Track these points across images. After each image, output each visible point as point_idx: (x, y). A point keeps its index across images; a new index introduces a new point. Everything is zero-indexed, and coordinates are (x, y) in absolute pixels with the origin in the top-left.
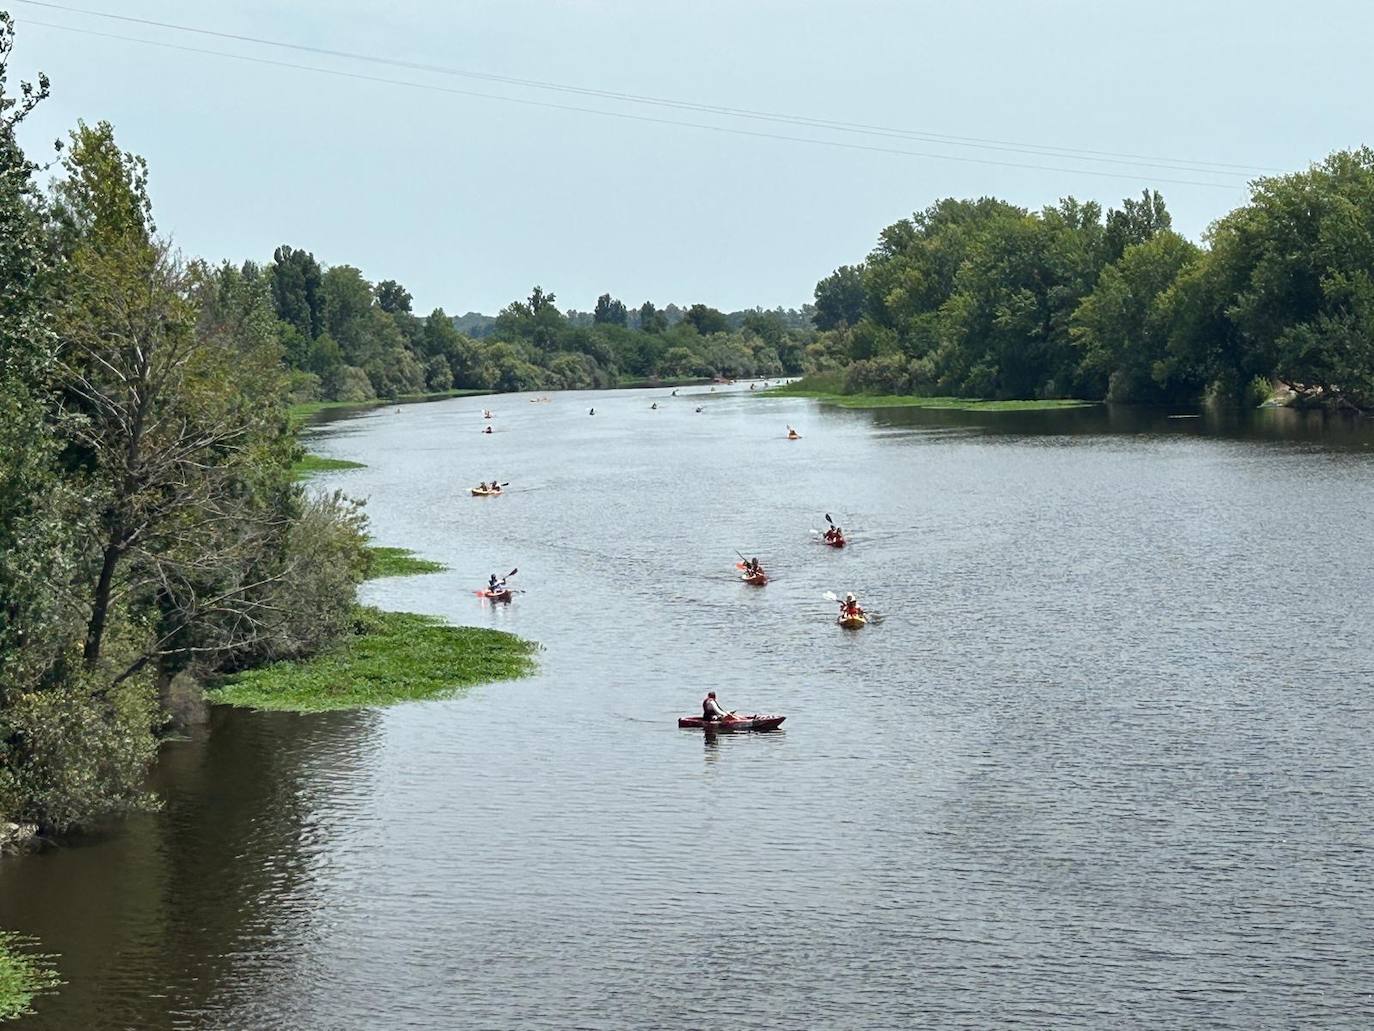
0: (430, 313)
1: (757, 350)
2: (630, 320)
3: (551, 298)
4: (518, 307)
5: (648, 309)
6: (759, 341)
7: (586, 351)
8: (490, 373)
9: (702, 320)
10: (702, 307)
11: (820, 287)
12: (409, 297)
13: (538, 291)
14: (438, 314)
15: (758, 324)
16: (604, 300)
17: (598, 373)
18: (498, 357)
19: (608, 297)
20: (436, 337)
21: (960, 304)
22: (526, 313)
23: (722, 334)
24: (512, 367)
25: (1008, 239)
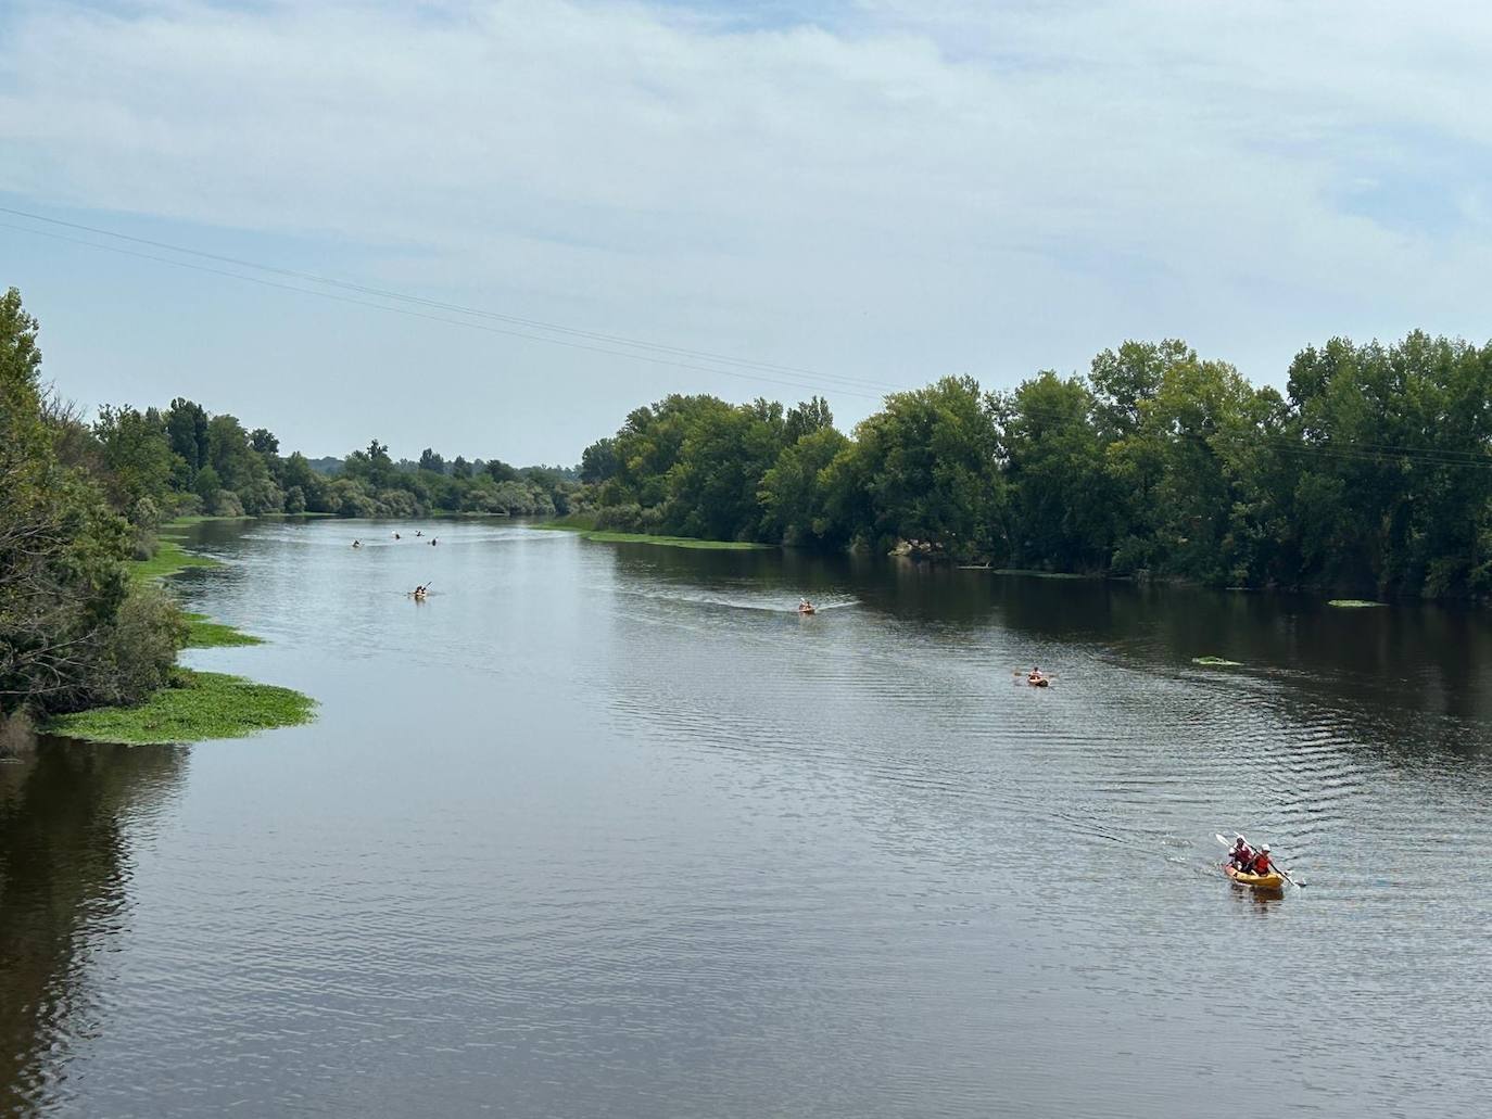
0: (291, 455)
1: (536, 495)
2: (445, 468)
3: (385, 449)
4: (358, 454)
5: (460, 461)
6: (538, 489)
7: (408, 489)
8: (336, 501)
9: (497, 471)
10: (497, 462)
11: (587, 452)
12: (276, 442)
13: (375, 443)
14: (296, 456)
15: (540, 477)
16: (427, 453)
17: (417, 505)
18: (341, 490)
19: (430, 451)
20: (295, 473)
21: (681, 470)
22: (365, 459)
23: (511, 482)
24: (352, 498)
25: (717, 426)
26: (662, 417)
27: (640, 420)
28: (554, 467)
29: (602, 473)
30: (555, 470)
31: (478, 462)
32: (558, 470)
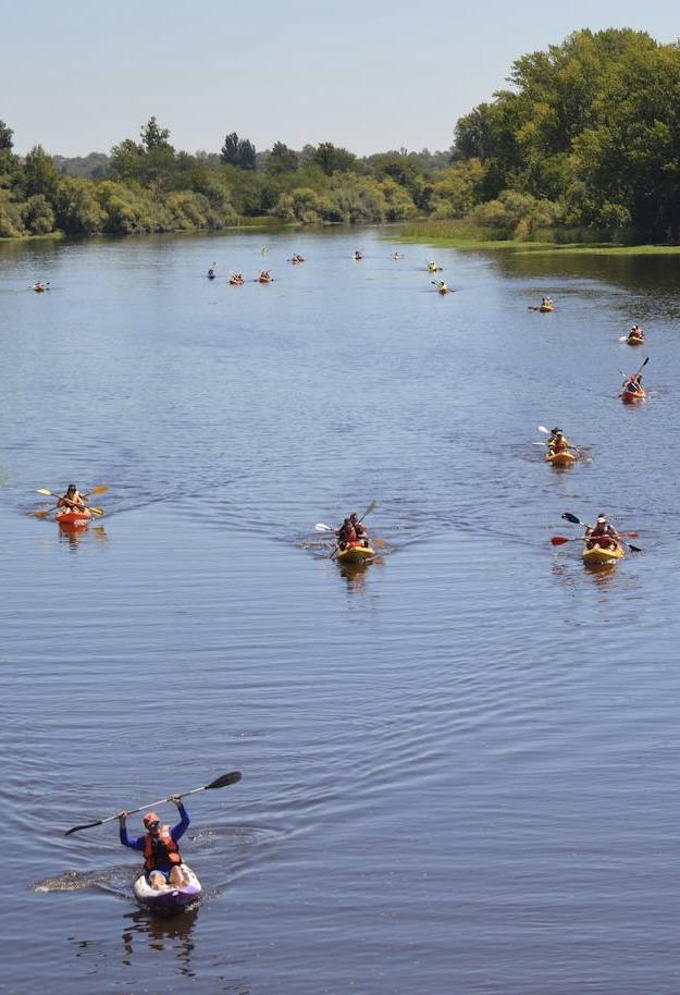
0: (30, 150)
1: (388, 193)
2: (259, 163)
3: (165, 135)
4: (129, 145)
5: (280, 149)
6: (390, 182)
7: (197, 190)
8: (95, 215)
9: (329, 160)
10: (329, 146)
11: (461, 125)
12: (10, 132)
13: (152, 126)
14: (38, 151)
15: (393, 167)
16: (231, 141)
17: (212, 213)
18: (103, 199)
19: (235, 136)
20: (36, 176)
21: (594, 138)
22: (140, 152)
23: (352, 175)
24: (119, 208)
25: (643, 72)
26: (564, 63)
27: (533, 70)
28: (419, 151)
29: (482, 153)
30: (421, 156)
31: (308, 149)
32: (425, 155)
